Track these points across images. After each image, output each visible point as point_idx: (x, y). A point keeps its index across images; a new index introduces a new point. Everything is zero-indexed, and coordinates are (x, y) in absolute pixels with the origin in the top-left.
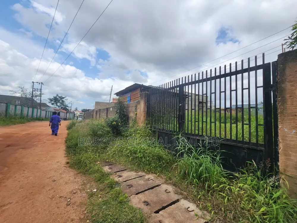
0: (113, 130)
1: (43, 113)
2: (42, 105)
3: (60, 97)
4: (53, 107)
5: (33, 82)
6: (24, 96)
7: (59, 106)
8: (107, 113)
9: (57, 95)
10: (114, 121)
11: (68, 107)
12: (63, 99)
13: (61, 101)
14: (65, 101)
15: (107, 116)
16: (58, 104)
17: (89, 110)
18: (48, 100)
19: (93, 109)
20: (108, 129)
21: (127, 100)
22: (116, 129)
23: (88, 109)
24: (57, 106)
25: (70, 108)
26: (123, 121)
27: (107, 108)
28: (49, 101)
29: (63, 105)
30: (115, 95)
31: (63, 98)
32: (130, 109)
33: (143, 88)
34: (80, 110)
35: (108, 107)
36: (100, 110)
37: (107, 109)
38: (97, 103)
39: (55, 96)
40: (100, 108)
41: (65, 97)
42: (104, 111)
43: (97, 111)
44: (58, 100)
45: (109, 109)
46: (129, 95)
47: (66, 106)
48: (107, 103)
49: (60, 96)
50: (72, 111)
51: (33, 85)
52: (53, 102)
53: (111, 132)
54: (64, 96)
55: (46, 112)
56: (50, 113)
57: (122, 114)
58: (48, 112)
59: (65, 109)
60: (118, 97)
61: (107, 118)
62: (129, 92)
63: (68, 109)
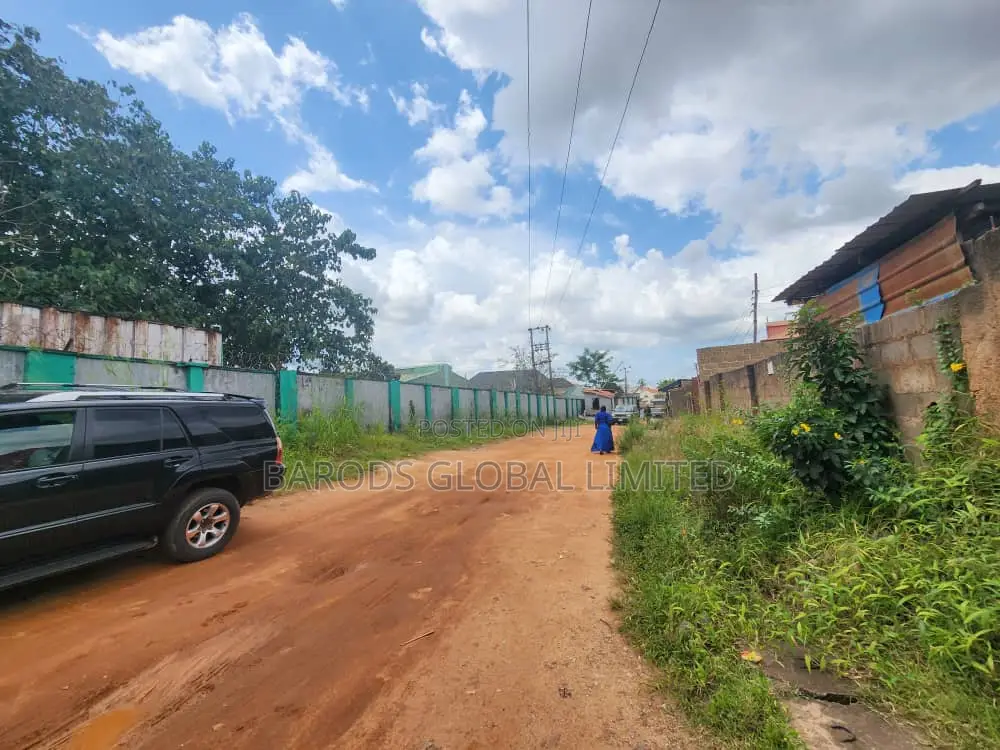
0: (798, 464)
1: (561, 406)
2: (555, 385)
3: (593, 356)
4: (581, 386)
5: (530, 330)
6: (521, 368)
7: (594, 382)
8: (753, 388)
9: (587, 351)
10: (798, 419)
11: (616, 380)
12: (601, 361)
13: (597, 367)
14: (606, 364)
15: (755, 401)
16: (593, 376)
17: (680, 381)
18: (568, 368)
19: (695, 376)
20: (775, 462)
21: (861, 308)
22: (823, 463)
23: (676, 379)
24: (590, 382)
25: (623, 383)
26: (853, 420)
27: (749, 366)
28: (569, 370)
29: (605, 377)
30: (782, 304)
31: (602, 357)
32: (893, 352)
33: (980, 207)
34: (655, 386)
35: (752, 360)
36: (720, 376)
37: (752, 372)
38: (705, 355)
39: (582, 355)
40: (720, 370)
41: (605, 354)
42: (738, 380)
43: (707, 385)
44: (589, 366)
45: (757, 370)
46: (868, 279)
47: (613, 378)
48: (747, 348)
49: (593, 351)
50: (629, 391)
51: (531, 338)
52: (579, 372)
53: (792, 478)
54: (602, 352)
55: (567, 400)
56: (574, 402)
57: (843, 386)
58: (570, 402)
59: (612, 386)
60: (796, 308)
61: (755, 412)
62: (861, 267)
63: (619, 388)
